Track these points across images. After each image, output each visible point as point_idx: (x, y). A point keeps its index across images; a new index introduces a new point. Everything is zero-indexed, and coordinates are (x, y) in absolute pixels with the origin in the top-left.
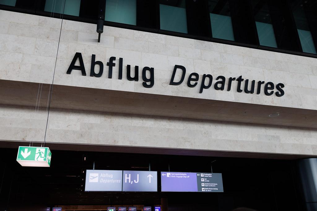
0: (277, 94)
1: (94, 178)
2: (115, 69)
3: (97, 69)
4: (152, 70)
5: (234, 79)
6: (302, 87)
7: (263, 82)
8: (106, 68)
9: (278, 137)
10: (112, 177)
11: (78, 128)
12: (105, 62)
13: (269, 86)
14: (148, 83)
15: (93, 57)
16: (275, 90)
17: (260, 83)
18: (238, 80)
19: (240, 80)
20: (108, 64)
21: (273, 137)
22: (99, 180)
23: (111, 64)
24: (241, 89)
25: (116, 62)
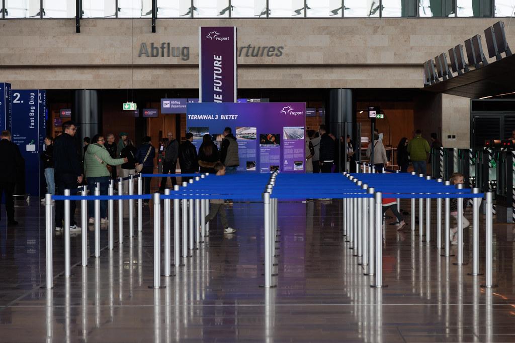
0: (276, 55)
1: (167, 104)
2: (166, 50)
3: (155, 51)
4: (188, 48)
5: (245, 47)
6: (300, 46)
7: (267, 47)
8: (160, 51)
9: (300, 75)
10: (179, 104)
11: (150, 78)
12: (159, 46)
13: (271, 49)
14: (185, 58)
15: (152, 44)
16: (276, 52)
17: (264, 48)
18: (247, 48)
19: (249, 47)
20: (161, 48)
21: (296, 75)
22: (170, 106)
23: (163, 48)
24: (249, 54)
25: (166, 46)
